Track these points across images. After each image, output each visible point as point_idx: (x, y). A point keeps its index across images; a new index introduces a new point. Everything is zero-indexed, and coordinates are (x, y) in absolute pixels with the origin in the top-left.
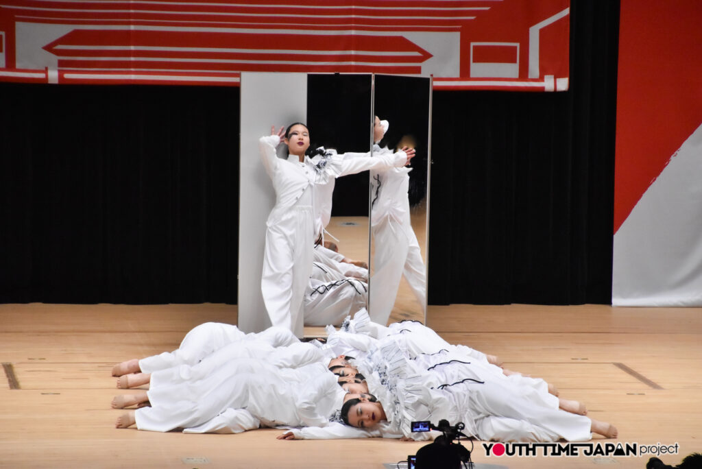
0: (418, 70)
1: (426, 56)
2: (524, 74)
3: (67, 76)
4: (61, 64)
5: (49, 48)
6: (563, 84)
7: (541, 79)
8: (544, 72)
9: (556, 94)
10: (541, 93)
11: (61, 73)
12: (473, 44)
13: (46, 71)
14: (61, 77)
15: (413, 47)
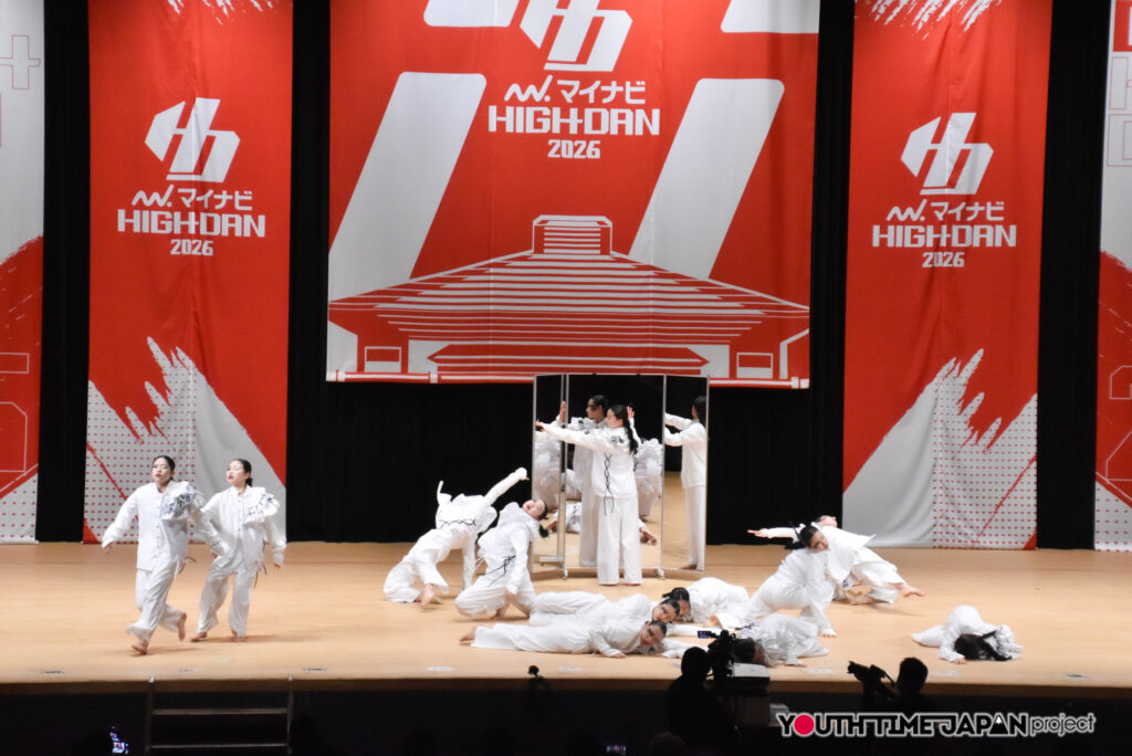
0: (699, 372)
1: (704, 362)
2: (776, 376)
3: (444, 378)
4: (440, 369)
5: (431, 358)
6: (805, 384)
7: (789, 379)
8: (791, 374)
9: (800, 391)
10: (788, 391)
11: (439, 375)
12: (739, 354)
13: (429, 374)
14: (439, 379)
15: (694, 355)
